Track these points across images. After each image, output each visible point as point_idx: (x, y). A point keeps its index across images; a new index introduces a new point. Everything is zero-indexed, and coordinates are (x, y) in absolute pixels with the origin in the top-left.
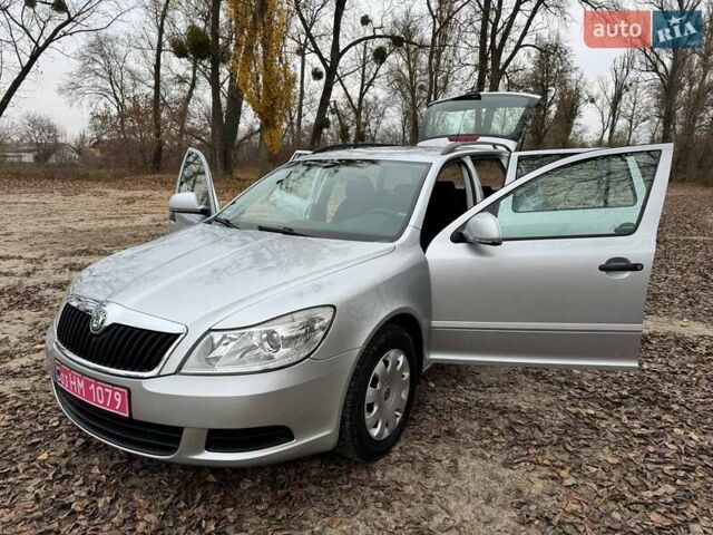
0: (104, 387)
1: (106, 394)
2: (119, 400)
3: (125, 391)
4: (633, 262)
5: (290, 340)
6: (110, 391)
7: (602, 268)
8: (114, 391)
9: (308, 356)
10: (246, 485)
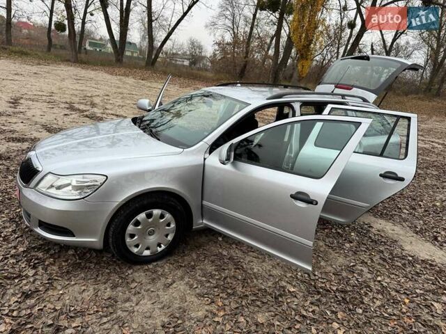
4: (312, 198)
5: (77, 188)
7: (292, 196)
9: (83, 198)
10: (71, 252)
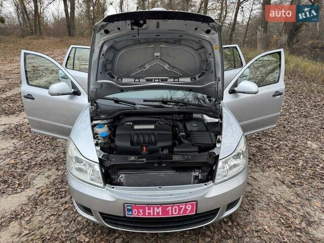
0: (178, 206)
1: (180, 209)
2: (190, 209)
3: (195, 203)
4: (280, 92)
6: (184, 207)
7: (273, 96)
8: (186, 206)
